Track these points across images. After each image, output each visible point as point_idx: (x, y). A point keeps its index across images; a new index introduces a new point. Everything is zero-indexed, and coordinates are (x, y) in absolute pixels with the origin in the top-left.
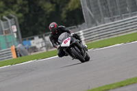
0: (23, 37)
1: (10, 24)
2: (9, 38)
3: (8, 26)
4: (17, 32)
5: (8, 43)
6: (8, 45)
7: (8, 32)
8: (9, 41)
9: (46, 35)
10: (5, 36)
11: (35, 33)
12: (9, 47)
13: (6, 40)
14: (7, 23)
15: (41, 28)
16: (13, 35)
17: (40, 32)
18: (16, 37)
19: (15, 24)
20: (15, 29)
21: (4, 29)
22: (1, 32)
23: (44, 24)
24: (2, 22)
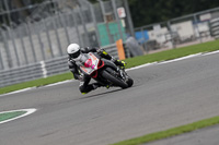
0: (135, 25)
1: (114, 5)
2: (113, 27)
3: (112, 9)
5: (112, 36)
6: (112, 39)
7: (112, 18)
8: (113, 33)
9: (172, 23)
10: (107, 25)
11: (155, 20)
12: (113, 42)
13: (109, 30)
14: (110, 4)
15: (164, 11)
16: (120, 23)
17: (163, 18)
18: (124, 25)
19: (123, 6)
20: (122, 12)
21: (105, 14)
22: (100, 18)
23: (168, 4)
24: (102, 3)
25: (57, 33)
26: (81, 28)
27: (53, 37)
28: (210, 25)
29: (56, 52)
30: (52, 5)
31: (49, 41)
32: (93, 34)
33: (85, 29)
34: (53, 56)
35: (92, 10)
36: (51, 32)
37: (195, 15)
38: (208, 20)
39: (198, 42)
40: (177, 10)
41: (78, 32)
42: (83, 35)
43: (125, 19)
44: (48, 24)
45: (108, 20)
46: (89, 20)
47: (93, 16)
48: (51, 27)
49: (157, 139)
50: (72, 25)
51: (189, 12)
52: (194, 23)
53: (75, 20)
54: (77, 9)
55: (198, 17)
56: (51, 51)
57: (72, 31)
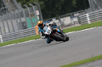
0: (44, 19)
1: (34, 9)
2: (34, 20)
3: (33, 11)
4: (39, 16)
5: (33, 23)
6: (33, 25)
7: (33, 15)
8: (33, 22)
9: (61, 18)
10: (31, 19)
11: (53, 16)
12: (34, 26)
13: (31, 21)
14: (32, 9)
15: (57, 12)
17: (57, 15)
18: (39, 18)
19: (38, 10)
20: (38, 13)
21: (30, 13)
22: (27, 15)
23: (59, 9)
24: (28, 8)
25: (7, 23)
26: (18, 20)
27: (5, 24)
28: (79, 18)
29: (7, 31)
30: (5, 9)
31: (4, 26)
32: (24, 22)
34: (6, 33)
35: (24, 12)
36: (5, 22)
37: (72, 14)
38: (78, 16)
39: (73, 26)
40: (63, 12)
41: (17, 22)
42: (20, 23)
44: (3, 18)
45: (31, 16)
46: (22, 16)
47: (24, 14)
48: (5, 19)
51: (69, 13)
52: (71, 18)
53: (16, 16)
54: (17, 11)
55: (73, 15)
56: (5, 30)
57: (14, 21)
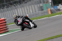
0: (54, 4)
2: (48, 5)
6: (47, 8)
13: (46, 6)
16: (49, 4)
21: (45, 1)
26: (38, 5)
27: (30, 8)
29: (31, 12)
32: (42, 7)
33: (40, 5)
34: (30, 13)
36: (30, 6)
41: (37, 6)
42: (39, 7)
43: (51, 2)
44: (29, 4)
45: (46, 3)
46: (41, 3)
47: (42, 2)
48: (30, 5)
49: (60, 37)
50: (36, 4)
57: (36, 6)
